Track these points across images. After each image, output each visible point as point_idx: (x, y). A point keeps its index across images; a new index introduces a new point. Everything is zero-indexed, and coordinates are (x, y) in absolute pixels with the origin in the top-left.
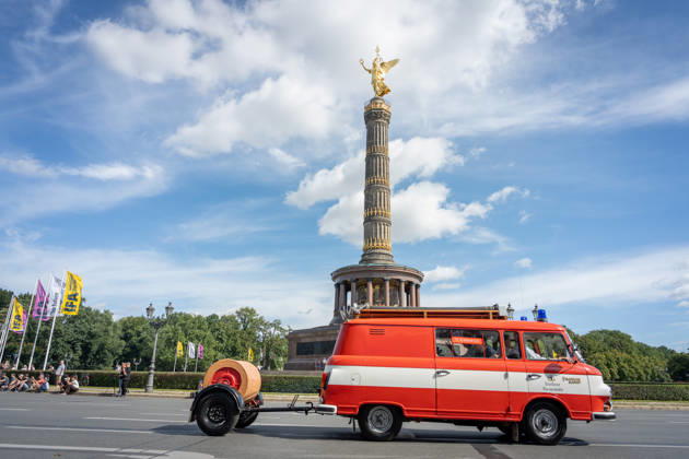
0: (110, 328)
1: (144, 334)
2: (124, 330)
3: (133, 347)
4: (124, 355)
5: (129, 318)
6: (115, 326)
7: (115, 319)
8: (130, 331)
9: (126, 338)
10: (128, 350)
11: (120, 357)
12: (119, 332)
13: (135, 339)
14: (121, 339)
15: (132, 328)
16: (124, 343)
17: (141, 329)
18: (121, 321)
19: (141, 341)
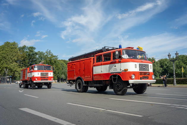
0: (155, 63)
1: (168, 65)
2: (160, 64)
3: (165, 70)
4: (162, 73)
5: (161, 60)
6: (157, 63)
7: (156, 60)
8: (163, 64)
9: (162, 67)
10: (163, 70)
11: (161, 73)
12: (159, 65)
13: (165, 67)
14: (160, 67)
15: (163, 63)
16: (161, 69)
17: (166, 63)
18: (159, 61)
19: (167, 67)
